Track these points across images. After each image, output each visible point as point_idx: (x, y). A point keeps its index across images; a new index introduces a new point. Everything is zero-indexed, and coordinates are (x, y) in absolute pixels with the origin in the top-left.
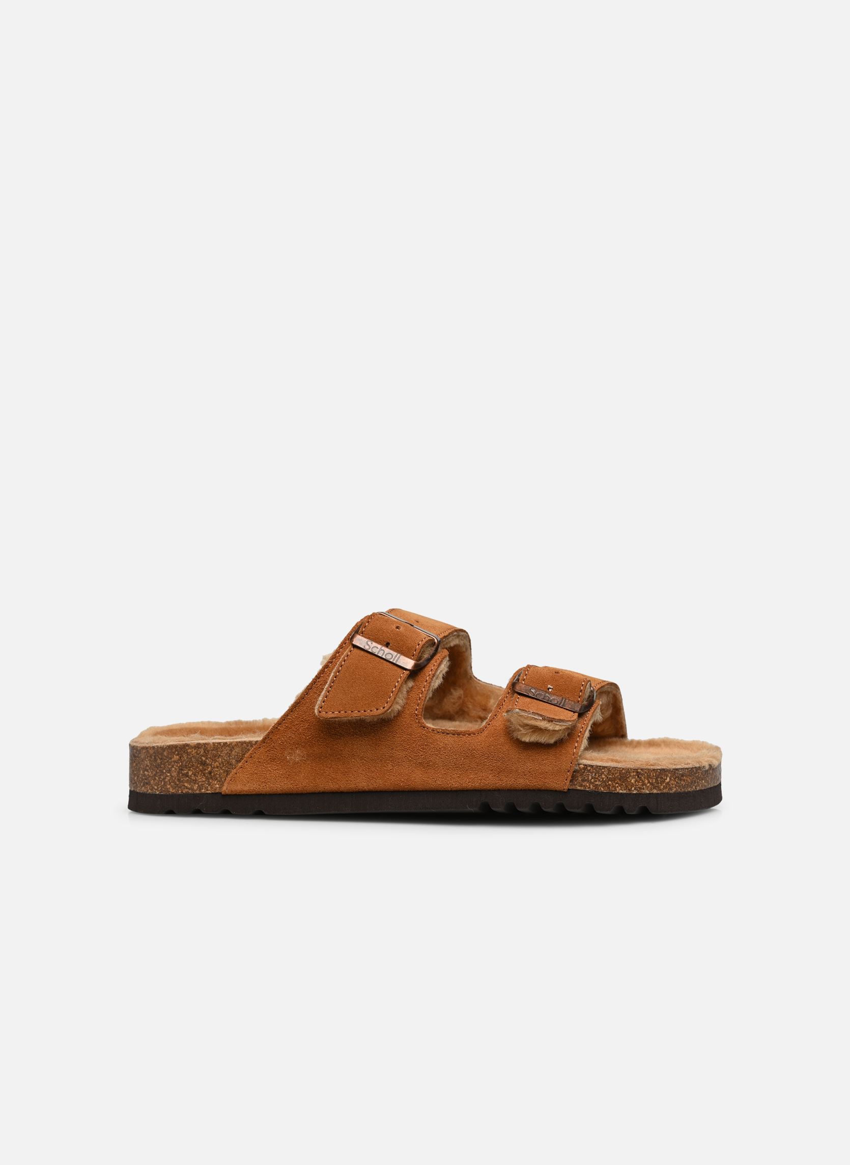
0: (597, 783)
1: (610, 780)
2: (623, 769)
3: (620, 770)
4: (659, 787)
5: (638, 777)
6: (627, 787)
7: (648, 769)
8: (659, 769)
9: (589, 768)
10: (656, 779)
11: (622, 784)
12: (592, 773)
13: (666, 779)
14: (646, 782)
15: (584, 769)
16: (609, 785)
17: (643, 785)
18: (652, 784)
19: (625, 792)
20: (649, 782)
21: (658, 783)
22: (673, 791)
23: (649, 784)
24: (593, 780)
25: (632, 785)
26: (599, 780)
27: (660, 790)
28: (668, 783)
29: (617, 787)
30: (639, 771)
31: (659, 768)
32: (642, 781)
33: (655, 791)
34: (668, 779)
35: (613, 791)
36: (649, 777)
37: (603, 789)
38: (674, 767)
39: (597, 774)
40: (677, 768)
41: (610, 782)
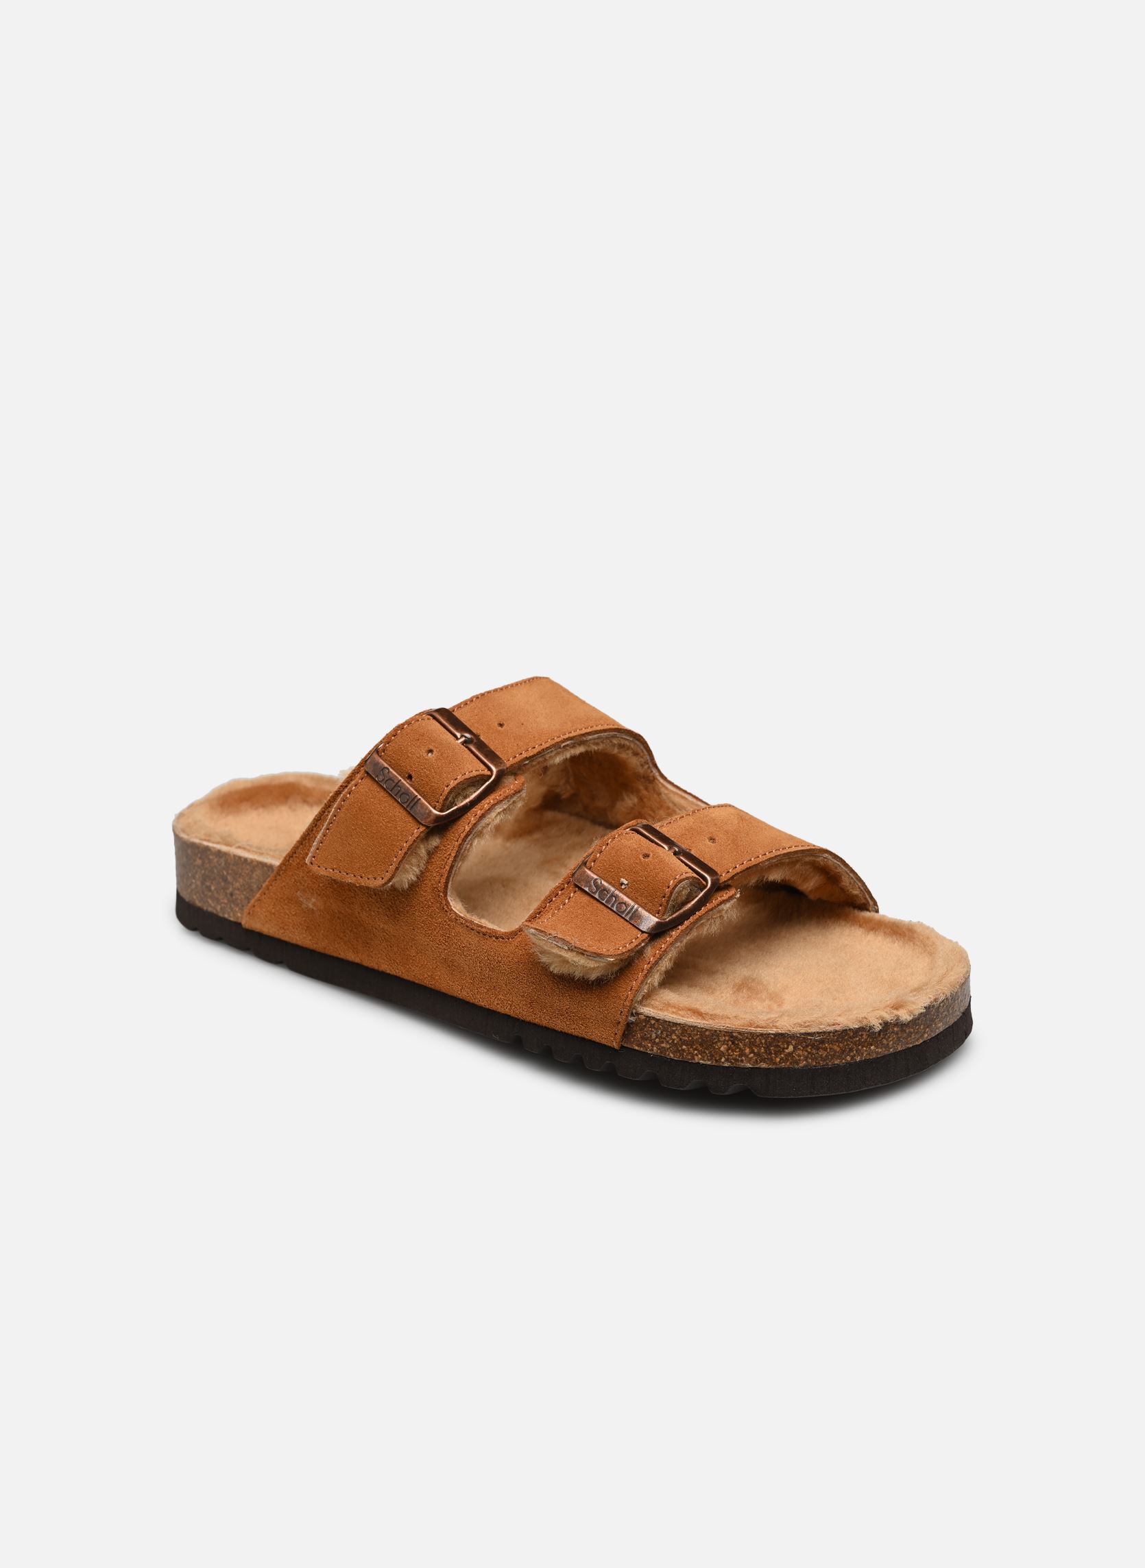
0: (663, 1045)
1: (684, 1043)
2: (707, 1030)
3: (702, 1031)
4: (772, 1059)
5: (733, 1043)
6: (712, 1056)
7: (751, 1033)
8: (772, 1034)
9: (653, 1022)
10: (767, 1048)
11: (705, 1052)
12: (657, 1029)
13: (787, 1048)
14: (747, 1051)
15: (645, 1020)
16: (683, 1050)
17: (740, 1055)
18: (758, 1055)
19: (709, 1063)
20: (752, 1052)
21: (771, 1054)
22: (801, 1065)
23: (752, 1055)
24: (657, 1040)
25: (722, 1054)
26: (668, 1042)
27: (775, 1063)
28: (790, 1054)
29: (697, 1055)
30: (734, 1034)
31: (772, 1032)
32: (740, 1049)
33: (764, 1065)
34: (791, 1048)
35: (689, 1059)
36: (752, 1045)
37: (672, 1055)
38: (803, 1031)
39: (664, 1032)
40: (809, 1031)
41: (684, 1047)
